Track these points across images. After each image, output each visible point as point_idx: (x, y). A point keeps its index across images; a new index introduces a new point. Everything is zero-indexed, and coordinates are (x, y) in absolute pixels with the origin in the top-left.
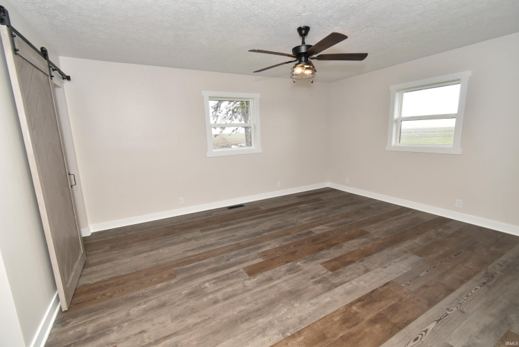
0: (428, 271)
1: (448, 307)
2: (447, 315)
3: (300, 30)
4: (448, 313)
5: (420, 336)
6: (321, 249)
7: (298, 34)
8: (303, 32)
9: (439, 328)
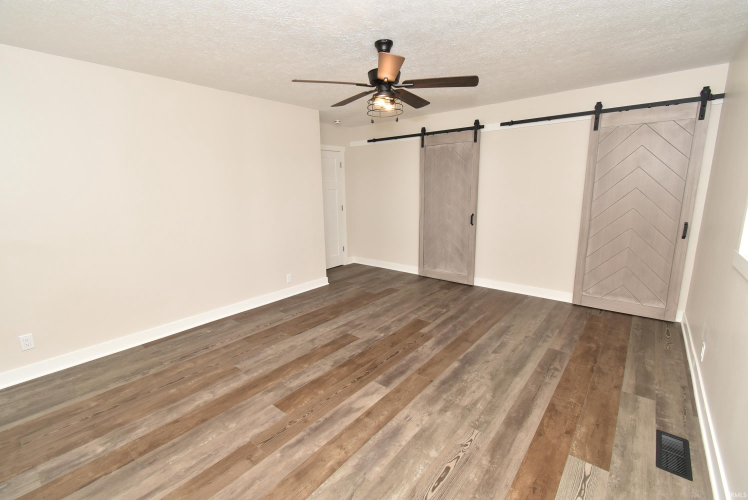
3: (379, 44)
6: (362, 355)
7: (375, 51)
8: (384, 47)
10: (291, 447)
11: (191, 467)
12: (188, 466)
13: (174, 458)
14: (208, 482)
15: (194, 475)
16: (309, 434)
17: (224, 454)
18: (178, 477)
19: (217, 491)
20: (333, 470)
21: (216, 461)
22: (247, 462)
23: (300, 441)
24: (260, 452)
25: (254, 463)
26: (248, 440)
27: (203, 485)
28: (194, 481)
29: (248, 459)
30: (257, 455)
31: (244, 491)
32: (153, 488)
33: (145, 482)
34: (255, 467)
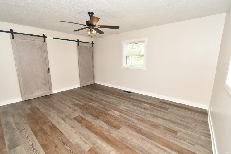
0: (71, 151)
1: (38, 151)
2: (34, 149)
4: (34, 150)
5: (28, 138)
8: (91, 15)
9: (29, 144)
10: (135, 123)
11: (147, 142)
12: (147, 143)
13: (146, 148)
14: (150, 136)
15: (149, 140)
16: (130, 121)
17: (141, 136)
18: (152, 143)
19: (152, 133)
20: (139, 117)
21: (143, 137)
22: (142, 130)
23: (133, 122)
24: (138, 128)
25: (141, 129)
26: (134, 132)
27: (151, 137)
28: (151, 139)
29: (140, 130)
30: (139, 129)
31: (149, 128)
32: (158, 148)
33: (157, 152)
34: (142, 128)
